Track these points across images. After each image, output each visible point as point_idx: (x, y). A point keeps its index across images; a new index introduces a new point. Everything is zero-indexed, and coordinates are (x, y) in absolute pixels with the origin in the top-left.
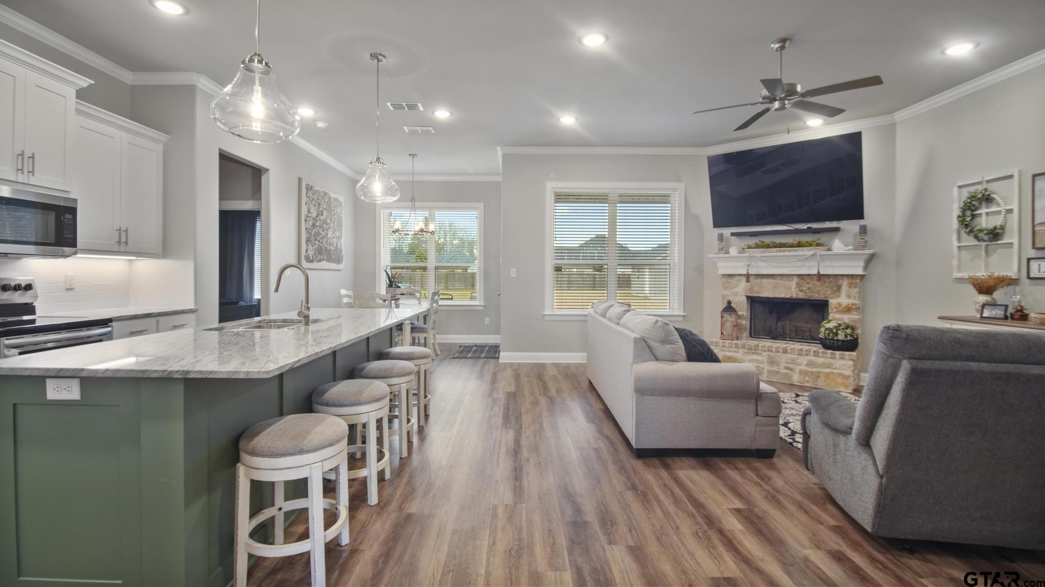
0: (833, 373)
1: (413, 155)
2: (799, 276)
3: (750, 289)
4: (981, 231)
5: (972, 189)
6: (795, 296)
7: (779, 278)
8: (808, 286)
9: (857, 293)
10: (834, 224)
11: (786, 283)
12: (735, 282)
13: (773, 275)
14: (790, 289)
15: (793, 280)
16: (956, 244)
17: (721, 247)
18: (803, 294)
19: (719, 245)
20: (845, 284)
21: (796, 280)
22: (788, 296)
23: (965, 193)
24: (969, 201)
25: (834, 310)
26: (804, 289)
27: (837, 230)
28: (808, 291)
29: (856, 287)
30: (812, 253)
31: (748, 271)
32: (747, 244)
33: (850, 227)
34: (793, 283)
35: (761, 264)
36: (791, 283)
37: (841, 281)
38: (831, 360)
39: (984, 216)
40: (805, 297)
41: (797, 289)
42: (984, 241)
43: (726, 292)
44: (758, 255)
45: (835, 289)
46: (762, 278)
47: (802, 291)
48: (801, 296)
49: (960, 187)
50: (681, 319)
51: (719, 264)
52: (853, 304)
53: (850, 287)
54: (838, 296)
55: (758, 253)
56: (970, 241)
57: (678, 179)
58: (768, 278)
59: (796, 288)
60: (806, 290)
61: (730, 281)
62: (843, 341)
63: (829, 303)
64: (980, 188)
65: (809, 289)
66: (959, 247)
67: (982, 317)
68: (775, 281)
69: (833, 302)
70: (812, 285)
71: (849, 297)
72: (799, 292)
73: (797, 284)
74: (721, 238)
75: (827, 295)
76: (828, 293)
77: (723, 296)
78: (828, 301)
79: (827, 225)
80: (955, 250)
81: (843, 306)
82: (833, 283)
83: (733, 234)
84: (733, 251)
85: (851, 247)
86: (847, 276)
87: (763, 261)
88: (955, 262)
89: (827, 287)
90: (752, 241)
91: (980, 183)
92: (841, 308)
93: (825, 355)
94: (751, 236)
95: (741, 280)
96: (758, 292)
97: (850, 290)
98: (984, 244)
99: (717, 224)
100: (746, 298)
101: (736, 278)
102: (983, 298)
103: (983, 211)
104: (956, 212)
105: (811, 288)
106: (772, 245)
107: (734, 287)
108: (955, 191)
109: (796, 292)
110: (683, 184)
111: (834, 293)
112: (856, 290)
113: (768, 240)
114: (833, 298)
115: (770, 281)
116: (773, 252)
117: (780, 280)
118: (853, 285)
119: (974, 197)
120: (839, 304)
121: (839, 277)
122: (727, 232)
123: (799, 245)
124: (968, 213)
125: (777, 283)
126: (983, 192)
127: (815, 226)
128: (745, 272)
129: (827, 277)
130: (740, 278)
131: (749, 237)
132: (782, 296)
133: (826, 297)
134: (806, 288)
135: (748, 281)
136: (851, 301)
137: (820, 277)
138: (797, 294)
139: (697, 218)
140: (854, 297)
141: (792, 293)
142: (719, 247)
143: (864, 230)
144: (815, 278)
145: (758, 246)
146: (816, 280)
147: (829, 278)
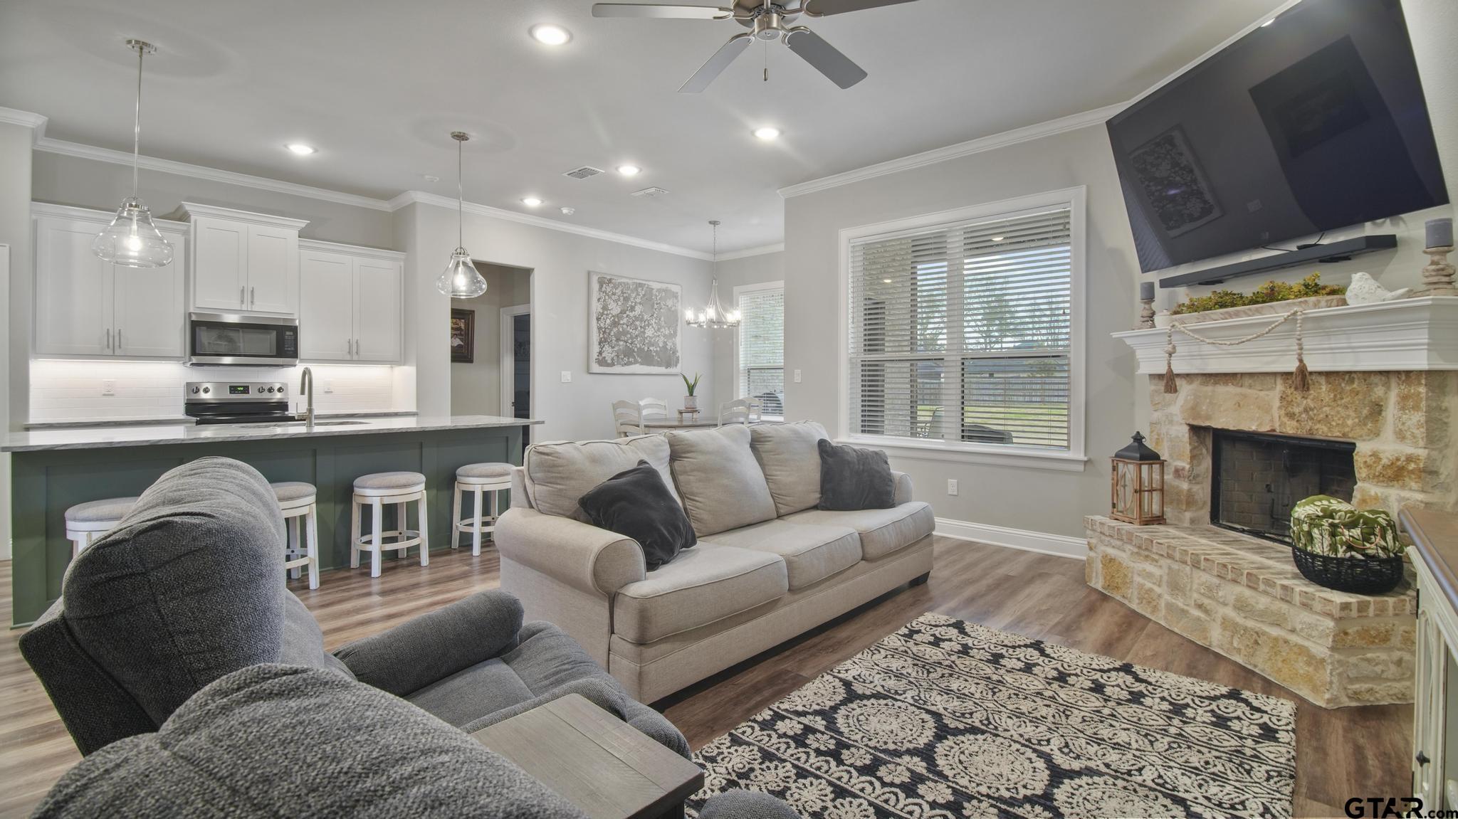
1: (714, 223)
3: (1193, 408)
6: (1278, 429)
7: (1247, 381)
8: (1305, 401)
9: (1419, 425)
11: (1262, 393)
13: (1234, 375)
14: (1267, 410)
15: (1273, 389)
17: (1146, 312)
18: (1294, 423)
19: (1145, 309)
20: (1391, 396)
21: (1278, 385)
22: (1264, 429)
25: (1368, 473)
26: (1297, 410)
27: (1386, 241)
28: (1304, 416)
29: (1417, 408)
30: (1286, 314)
31: (1169, 366)
34: (1276, 395)
36: (1271, 393)
37: (1380, 390)
40: (1302, 433)
41: (1283, 412)
43: (1155, 415)
44: (1189, 327)
45: (1365, 412)
46: (1216, 383)
47: (1291, 416)
48: (1290, 428)
50: (1081, 468)
51: (1141, 352)
52: (1410, 458)
53: (1404, 409)
54: (1377, 433)
55: (1192, 321)
57: (1073, 182)
58: (1226, 384)
59: (1280, 408)
60: (1300, 413)
61: (1159, 389)
63: (1356, 451)
65: (1306, 410)
68: (1238, 390)
69: (1363, 449)
70: (1314, 400)
71: (1401, 435)
72: (1285, 420)
73: (1282, 398)
74: (1148, 293)
75: (1347, 430)
76: (1350, 422)
78: (1354, 444)
79: (1369, 230)
81: (1388, 461)
82: (1360, 397)
86: (1397, 373)
89: (1346, 407)
92: (1383, 468)
94: (1205, 283)
95: (1181, 388)
96: (1208, 418)
97: (1405, 417)
100: (1187, 428)
105: (1312, 409)
109: (1280, 417)
110: (1084, 186)
111: (1365, 422)
112: (1418, 416)
114: (1362, 437)
115: (1228, 388)
117: (1249, 386)
118: (1411, 402)
120: (1380, 456)
121: (1377, 378)
122: (1158, 277)
125: (1245, 396)
127: (1327, 239)
129: (1347, 377)
130: (1179, 382)
131: (1200, 286)
132: (1253, 428)
133: (1346, 435)
134: (1301, 409)
135: (1172, 389)
136: (1407, 449)
137: (1336, 379)
138: (1283, 425)
140: (1414, 435)
141: (1272, 420)
142: (1144, 313)
143: (1440, 235)
144: (1322, 380)
145: (1225, 302)
146: (1324, 388)
147: (1352, 381)
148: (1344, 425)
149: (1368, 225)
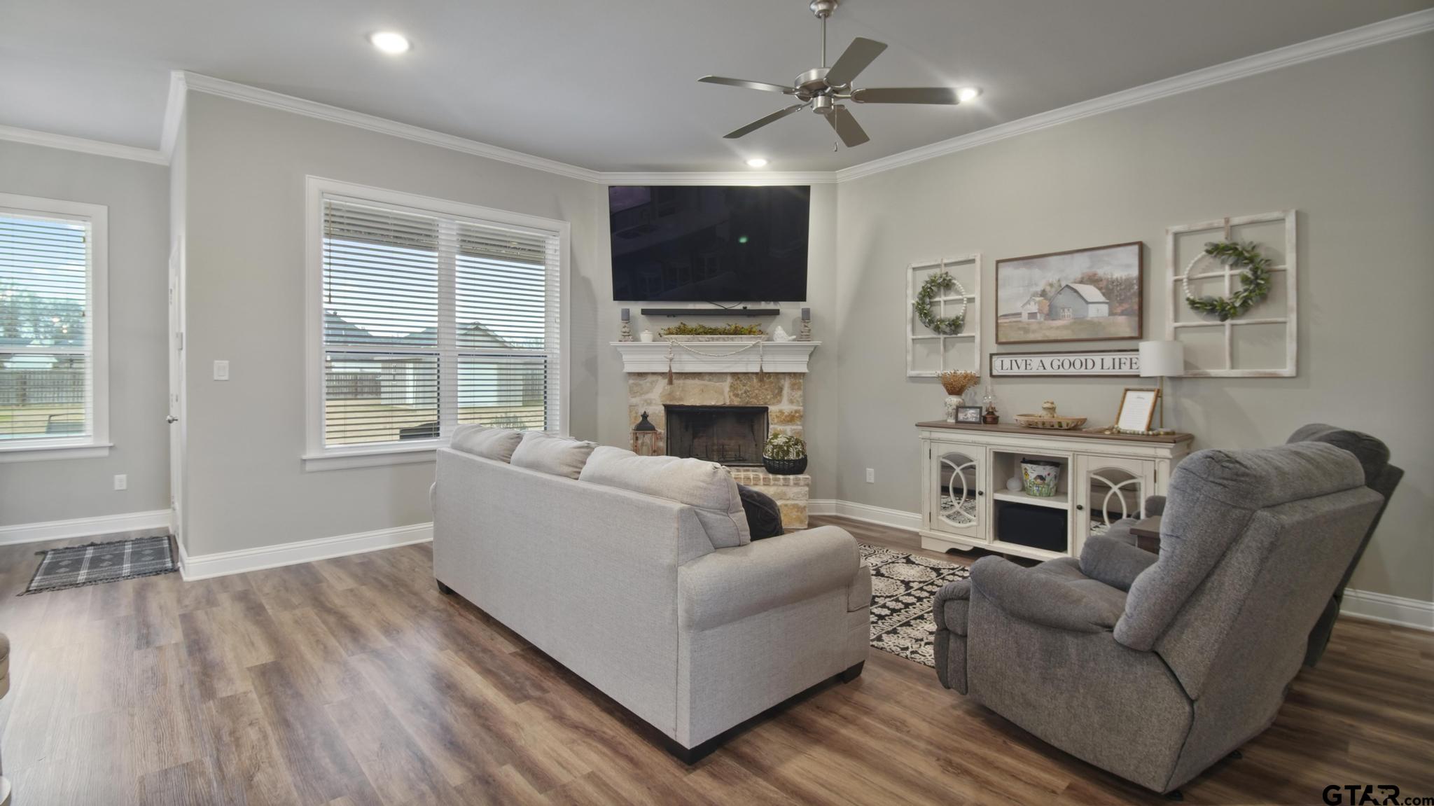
0: (786, 505)
2: (734, 374)
3: (669, 394)
4: (942, 321)
5: (932, 272)
6: (728, 403)
7: (707, 377)
8: (744, 388)
9: (801, 396)
10: (771, 306)
11: (717, 384)
12: (648, 384)
13: (700, 374)
14: (722, 393)
15: (725, 381)
16: (910, 336)
17: (626, 330)
18: (739, 400)
19: (625, 327)
20: (786, 384)
21: (729, 380)
22: (720, 403)
23: (924, 276)
24: (929, 285)
25: (776, 420)
26: (740, 392)
27: (776, 313)
28: (744, 395)
29: (799, 389)
30: (754, 343)
31: (670, 367)
32: (666, 328)
33: (789, 309)
34: (726, 385)
35: (685, 357)
36: (724, 384)
37: (782, 382)
38: (784, 489)
39: (942, 303)
40: (741, 404)
41: (732, 394)
42: (945, 333)
43: (634, 401)
44: (683, 344)
45: (776, 391)
46: (686, 378)
47: (736, 395)
48: (736, 402)
49: (914, 269)
51: (625, 358)
52: (796, 412)
53: (793, 389)
54: (780, 402)
55: (682, 340)
56: (929, 333)
57: (560, 216)
58: (694, 378)
59: (729, 391)
60: (742, 394)
61: (641, 382)
62: (794, 461)
63: (769, 411)
64: (937, 271)
65: (745, 392)
66: (913, 340)
67: (957, 422)
68: (702, 382)
69: (773, 409)
70: (751, 386)
71: (791, 402)
72: (733, 397)
73: (731, 386)
74: (626, 316)
75: (767, 401)
76: (769, 397)
77: (631, 406)
78: (767, 408)
79: (764, 306)
80: (910, 342)
81: (786, 414)
82: (774, 384)
83: (644, 312)
84: (646, 337)
85: (794, 337)
86: (790, 374)
87: (689, 354)
88: (909, 358)
89: (766, 390)
90: (674, 323)
91: (938, 266)
92: (783, 417)
93: (776, 482)
94: (668, 316)
95: (657, 381)
96: (681, 399)
97: (793, 393)
98: (942, 336)
99: (620, 295)
100: (663, 408)
101: (650, 378)
102: (954, 400)
103: (941, 298)
104: (911, 300)
105: (748, 391)
106: (701, 330)
107: (647, 393)
108: (910, 272)
109: (730, 397)
110: (569, 225)
111: (775, 396)
112: (800, 393)
113: (692, 323)
114: (773, 404)
115: (697, 382)
116: (703, 341)
117: (710, 380)
118: (796, 387)
119: (933, 281)
120: (781, 412)
121: (781, 376)
122: (636, 308)
123: (737, 332)
124: (927, 300)
125: (706, 386)
126: (944, 276)
127: (751, 306)
128: (666, 370)
129: (767, 375)
130: (654, 378)
131: (665, 317)
132: (713, 403)
133: (766, 403)
134: (743, 391)
135: (671, 382)
136: (795, 407)
137: (762, 376)
138: (731, 401)
139: (587, 282)
140: (798, 401)
141: (724, 399)
142: (624, 330)
143: (806, 314)
144: (754, 377)
145: (682, 331)
146: (755, 380)
147: (770, 377)
148: (766, 398)
149: (763, 303)
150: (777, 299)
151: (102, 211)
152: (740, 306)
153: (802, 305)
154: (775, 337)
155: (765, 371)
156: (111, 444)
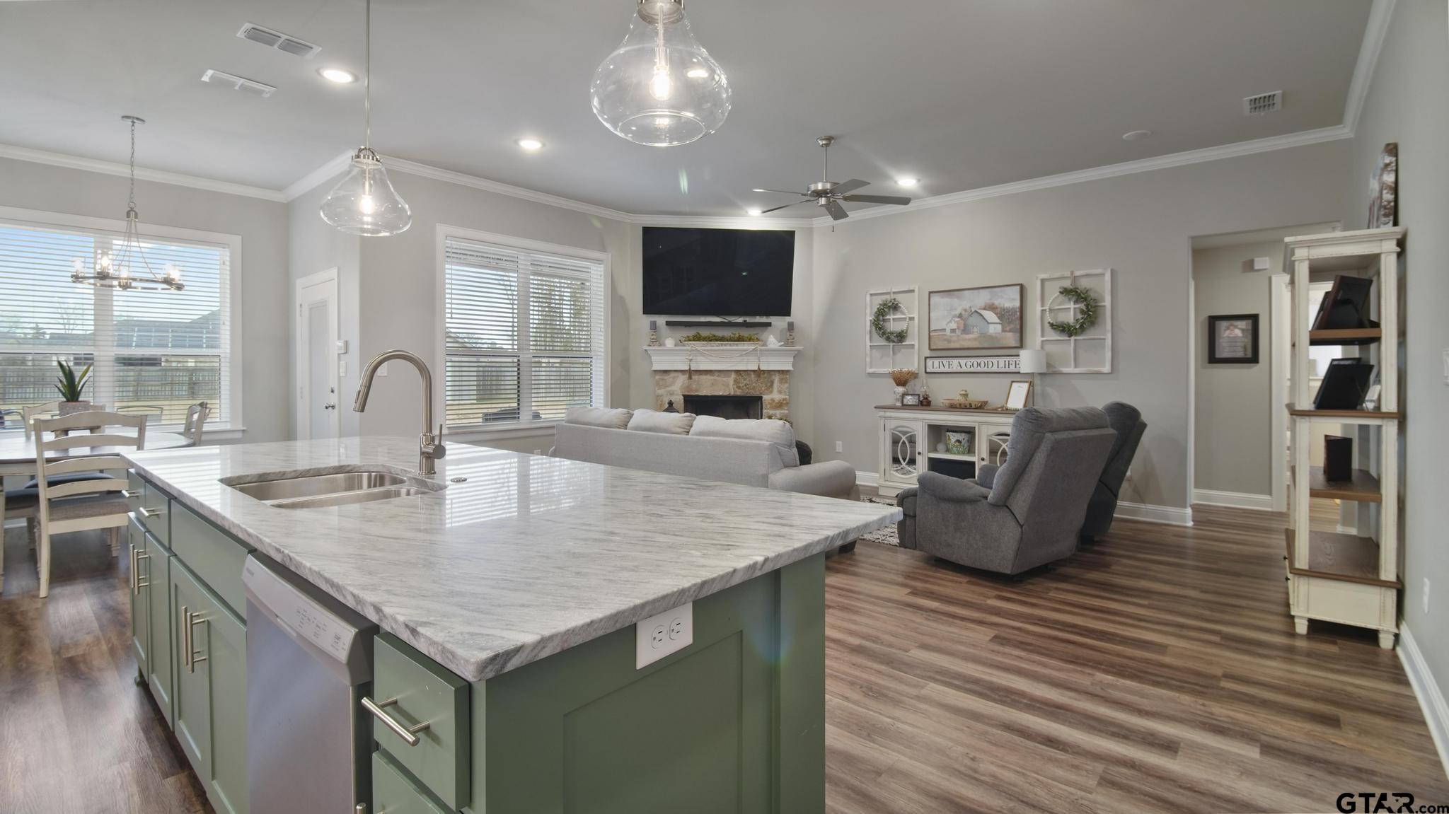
1: (134, 120)
2: (737, 372)
3: (688, 387)
4: (892, 333)
5: (884, 297)
6: (732, 393)
7: (717, 374)
8: (745, 382)
9: (787, 388)
10: (764, 319)
11: (724, 379)
12: (671, 379)
13: (711, 371)
14: (728, 386)
15: (730, 377)
16: (868, 344)
17: (654, 337)
18: (740, 390)
19: (653, 335)
20: (776, 378)
21: (733, 376)
22: (726, 393)
23: (878, 301)
24: (882, 307)
25: (768, 406)
26: (741, 385)
27: (769, 324)
28: (745, 387)
29: (786, 382)
30: (753, 348)
31: (690, 366)
32: (685, 336)
33: (779, 322)
34: (731, 380)
35: (700, 358)
36: (729, 379)
37: (773, 377)
39: (892, 321)
40: (743, 394)
41: (735, 386)
42: (894, 342)
43: (660, 392)
44: (699, 348)
45: (769, 384)
46: (700, 374)
47: (739, 387)
48: (739, 393)
49: (871, 295)
51: (653, 358)
52: (784, 400)
53: (781, 383)
54: (771, 392)
55: (698, 345)
56: (882, 342)
57: (603, 249)
58: (706, 375)
59: (733, 385)
61: (666, 378)
63: (763, 399)
64: (888, 297)
65: (745, 385)
66: (871, 346)
67: (903, 405)
68: (712, 378)
69: (766, 398)
70: (749, 381)
71: (780, 392)
72: (736, 389)
73: (735, 381)
74: (654, 327)
76: (763, 388)
77: (658, 396)
78: (761, 398)
79: (758, 319)
80: (868, 348)
81: (776, 401)
82: (767, 379)
83: (668, 324)
84: (669, 343)
85: (783, 343)
86: (779, 371)
87: (704, 356)
88: (868, 360)
89: (762, 383)
90: (691, 332)
91: (889, 293)
92: (774, 404)
94: (686, 326)
95: (678, 377)
96: (697, 391)
97: (782, 386)
98: (891, 344)
99: (646, 312)
100: (683, 397)
101: (673, 375)
102: (901, 390)
103: (890, 317)
104: (869, 318)
105: (748, 384)
106: (714, 338)
107: (670, 385)
108: (868, 297)
109: (734, 389)
110: (610, 255)
111: (768, 389)
112: (786, 385)
113: (705, 332)
114: (767, 394)
115: (709, 377)
116: (715, 346)
117: (718, 376)
118: (784, 381)
119: (885, 304)
120: (773, 400)
121: (772, 373)
122: (661, 320)
123: (740, 339)
124: (881, 318)
125: (715, 380)
126: (893, 301)
127: (749, 319)
128: (687, 368)
129: (762, 372)
130: (676, 374)
131: (683, 327)
132: (721, 394)
133: (761, 394)
134: (743, 385)
135: (690, 378)
136: (783, 396)
137: (759, 373)
138: (735, 391)
139: (622, 299)
140: (785, 392)
141: (729, 390)
142: (652, 337)
143: (791, 326)
144: (752, 373)
145: (698, 338)
146: (753, 376)
147: (764, 374)
148: (761, 390)
149: (758, 317)
150: (768, 314)
151: (237, 240)
152: (740, 320)
153: (788, 319)
154: (768, 344)
155: (762, 368)
156: (245, 428)
